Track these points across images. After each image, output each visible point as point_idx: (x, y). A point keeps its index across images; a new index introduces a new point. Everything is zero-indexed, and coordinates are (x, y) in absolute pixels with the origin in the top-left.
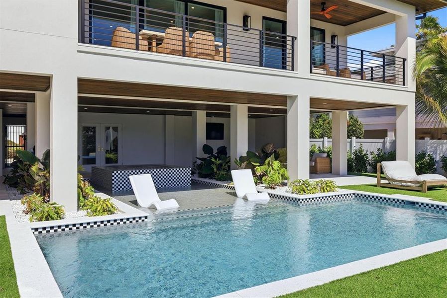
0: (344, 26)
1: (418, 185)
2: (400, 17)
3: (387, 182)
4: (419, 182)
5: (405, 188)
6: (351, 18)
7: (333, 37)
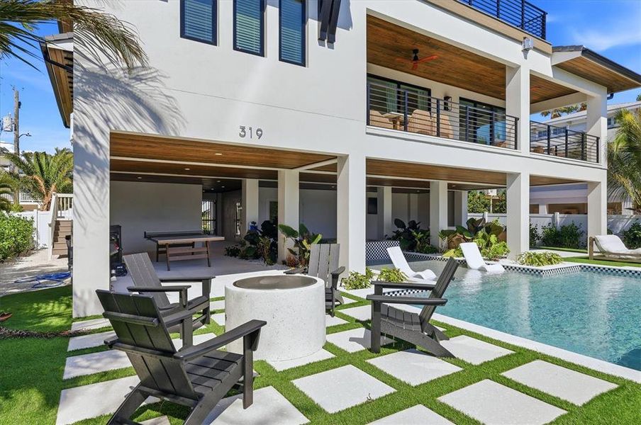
2: (593, 97)
3: (600, 255)
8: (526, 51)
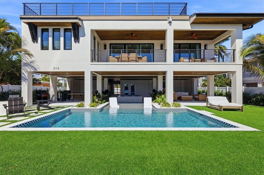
0: (212, 40)
1: (220, 108)
2: (233, 31)
3: (210, 105)
4: (220, 106)
5: (215, 108)
6: (212, 36)
7: (205, 46)
8: (170, 22)
